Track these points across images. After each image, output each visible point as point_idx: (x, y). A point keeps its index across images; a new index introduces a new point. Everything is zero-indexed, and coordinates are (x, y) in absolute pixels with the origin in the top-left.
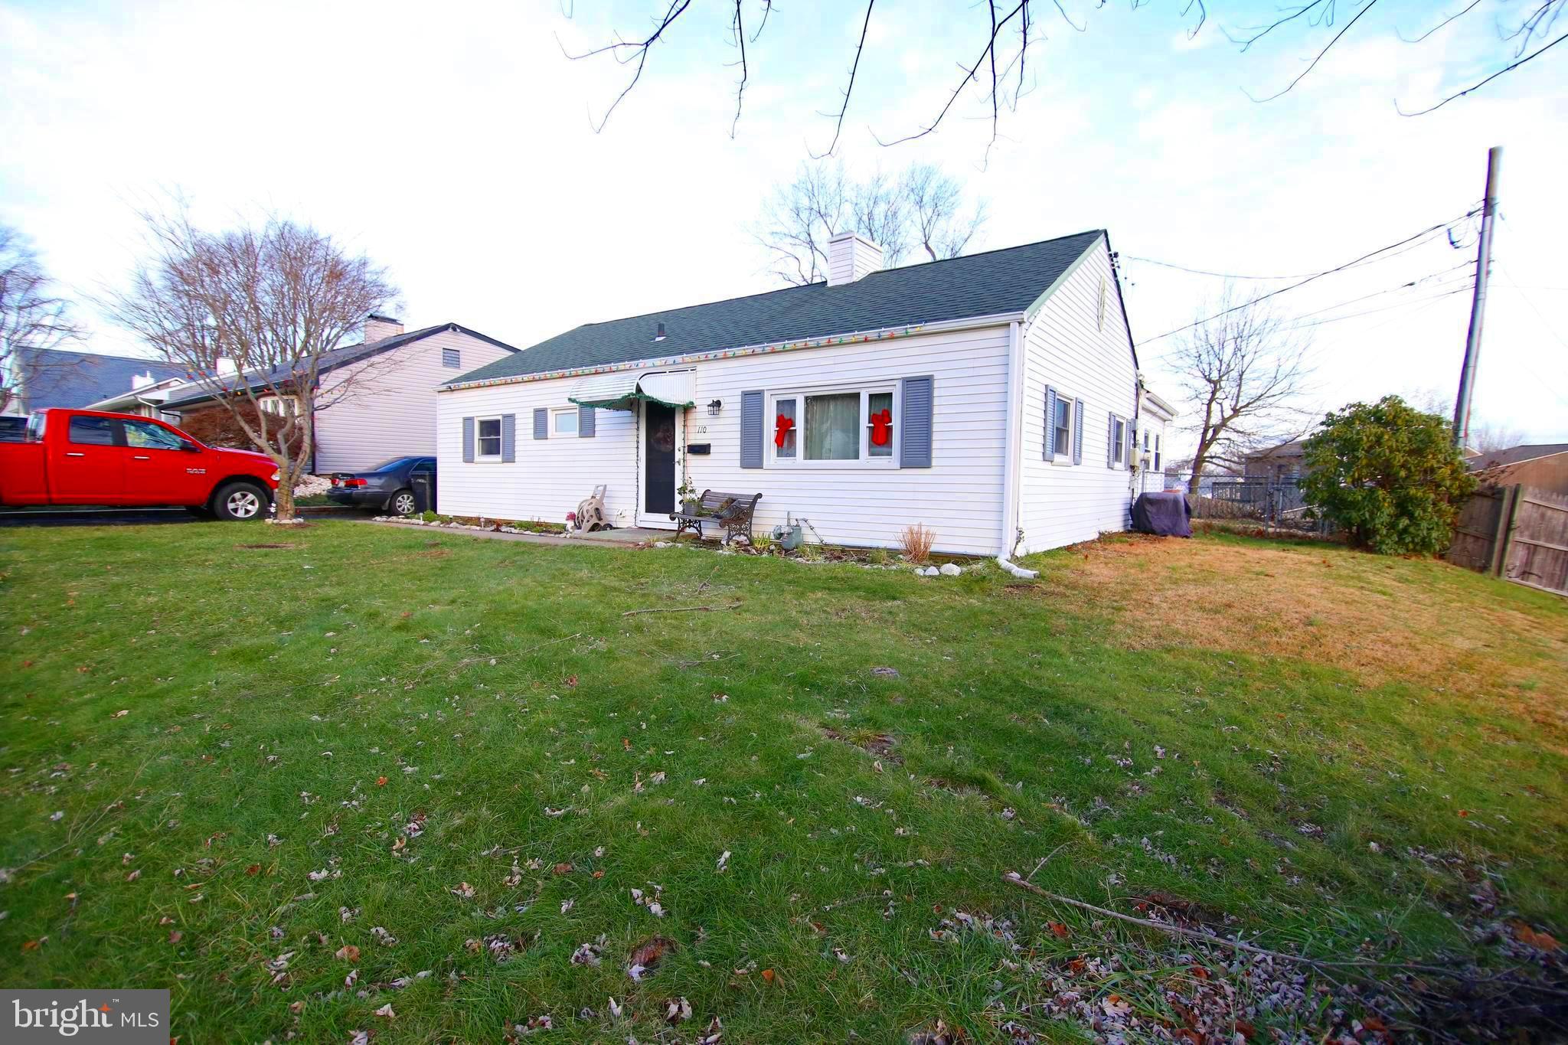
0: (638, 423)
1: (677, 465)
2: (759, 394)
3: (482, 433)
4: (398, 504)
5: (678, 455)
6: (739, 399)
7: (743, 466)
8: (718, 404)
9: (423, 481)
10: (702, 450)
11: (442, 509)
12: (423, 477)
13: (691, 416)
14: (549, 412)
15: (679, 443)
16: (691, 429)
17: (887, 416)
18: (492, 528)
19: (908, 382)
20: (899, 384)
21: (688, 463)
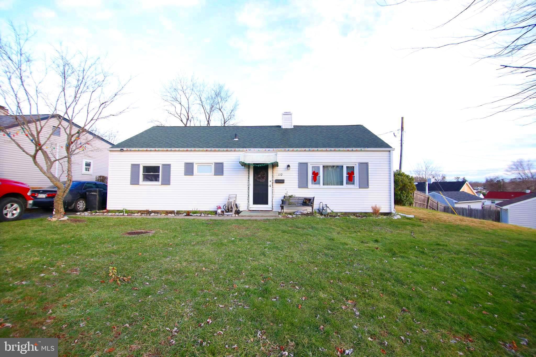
0: (249, 171)
1: (269, 187)
2: (307, 164)
3: (144, 172)
4: (78, 205)
5: (270, 183)
6: (297, 165)
7: (299, 187)
8: (288, 166)
9: (95, 193)
10: (282, 182)
11: (109, 207)
12: (95, 191)
13: (276, 169)
14: (195, 164)
15: (270, 178)
16: (275, 174)
17: (353, 173)
18: (185, 214)
19: (360, 164)
20: (357, 164)
21: (274, 186)
